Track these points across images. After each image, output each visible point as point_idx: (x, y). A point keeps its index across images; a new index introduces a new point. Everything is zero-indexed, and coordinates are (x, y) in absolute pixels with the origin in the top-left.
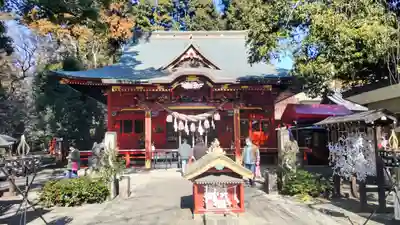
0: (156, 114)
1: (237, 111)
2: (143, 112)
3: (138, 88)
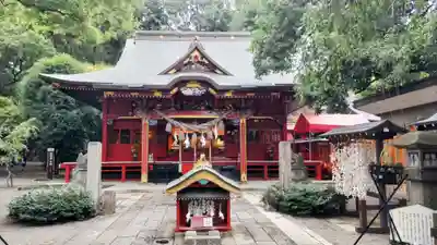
0: (154, 123)
1: (243, 121)
2: (140, 121)
3: (133, 94)
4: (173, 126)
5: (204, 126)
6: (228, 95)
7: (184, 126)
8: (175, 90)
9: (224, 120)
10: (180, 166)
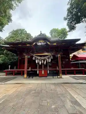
0: (29, 57)
1: (59, 55)
3: (19, 46)
4: (35, 58)
5: (46, 58)
6: (55, 44)
7: (39, 58)
8: (34, 44)
9: (53, 55)
10: (38, 71)
